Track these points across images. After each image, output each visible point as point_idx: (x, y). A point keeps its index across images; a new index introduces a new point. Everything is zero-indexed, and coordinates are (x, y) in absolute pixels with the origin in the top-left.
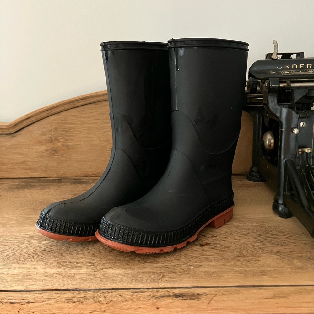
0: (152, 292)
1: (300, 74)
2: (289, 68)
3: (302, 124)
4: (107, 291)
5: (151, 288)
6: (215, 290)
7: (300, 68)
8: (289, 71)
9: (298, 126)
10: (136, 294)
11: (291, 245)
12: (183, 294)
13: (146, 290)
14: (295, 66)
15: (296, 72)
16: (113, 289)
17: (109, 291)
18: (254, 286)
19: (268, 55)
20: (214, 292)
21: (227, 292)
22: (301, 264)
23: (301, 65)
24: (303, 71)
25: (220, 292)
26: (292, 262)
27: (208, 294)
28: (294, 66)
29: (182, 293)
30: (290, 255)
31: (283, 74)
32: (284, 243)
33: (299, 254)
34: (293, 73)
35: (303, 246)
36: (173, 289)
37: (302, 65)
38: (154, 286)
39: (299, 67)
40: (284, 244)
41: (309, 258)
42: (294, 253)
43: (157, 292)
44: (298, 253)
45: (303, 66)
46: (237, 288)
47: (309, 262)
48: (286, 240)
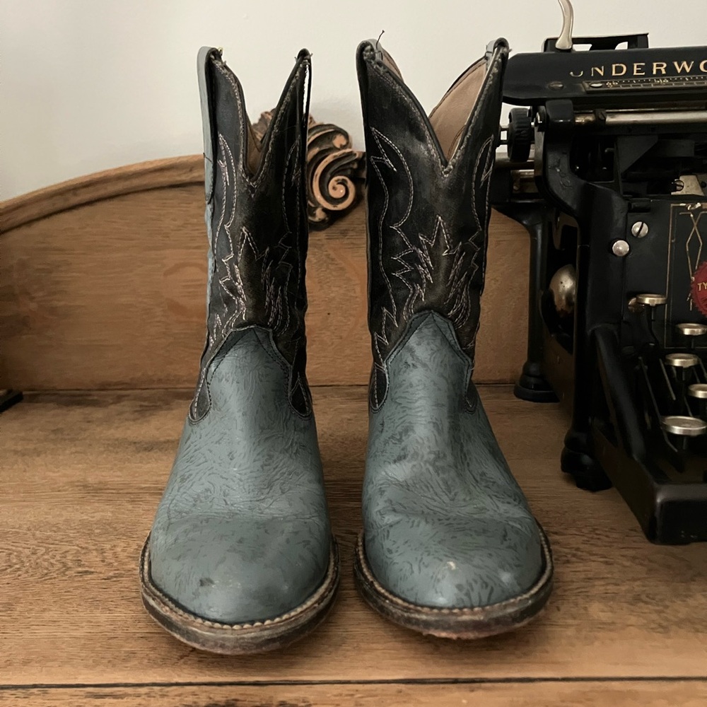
0: (148, 695)
1: (631, 87)
2: (602, 74)
3: (636, 227)
4: (13, 692)
5: (147, 685)
6: (336, 692)
7: (635, 74)
8: (601, 83)
9: (626, 235)
10: (98, 702)
11: (594, 561)
12: (239, 703)
13: (129, 690)
14: (619, 70)
15: (621, 82)
16: (35, 686)
17: (19, 692)
18: (455, 681)
19: (549, 42)
20: (333, 698)
21: (371, 696)
22: (610, 614)
23: (635, 65)
24: (642, 82)
25: (349, 698)
26: (585, 609)
27: (312, 703)
28: (616, 67)
29: (233, 700)
30: (583, 590)
31: (584, 90)
32: (574, 555)
33: (608, 587)
34: (614, 86)
35: (628, 564)
36: (214, 687)
37: (638, 67)
38: (159, 680)
39: (630, 70)
40: (574, 559)
41: (637, 599)
42: (597, 583)
43: (163, 696)
44: (608, 584)
45: (642, 69)
46: (402, 686)
47: (632, 607)
48: (582, 546)
